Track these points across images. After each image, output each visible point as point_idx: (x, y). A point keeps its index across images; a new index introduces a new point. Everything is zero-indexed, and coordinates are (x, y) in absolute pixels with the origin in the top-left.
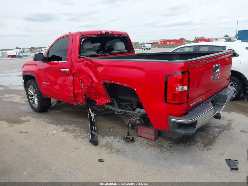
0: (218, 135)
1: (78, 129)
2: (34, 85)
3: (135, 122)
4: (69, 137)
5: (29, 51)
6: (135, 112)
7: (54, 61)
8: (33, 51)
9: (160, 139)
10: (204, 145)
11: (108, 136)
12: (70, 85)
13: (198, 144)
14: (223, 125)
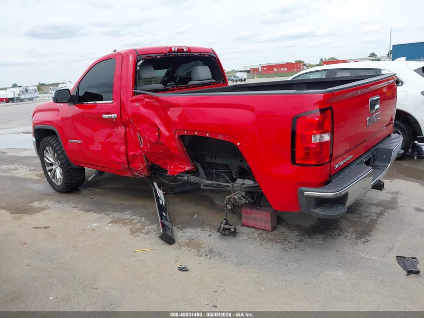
0: (378, 218)
1: (136, 218)
2: (55, 145)
3: (238, 201)
4: (122, 232)
5: (36, 90)
6: (236, 185)
7: (88, 103)
8: (43, 90)
9: (281, 229)
10: (357, 236)
11: (191, 227)
12: (120, 141)
13: (346, 234)
14: (385, 201)
